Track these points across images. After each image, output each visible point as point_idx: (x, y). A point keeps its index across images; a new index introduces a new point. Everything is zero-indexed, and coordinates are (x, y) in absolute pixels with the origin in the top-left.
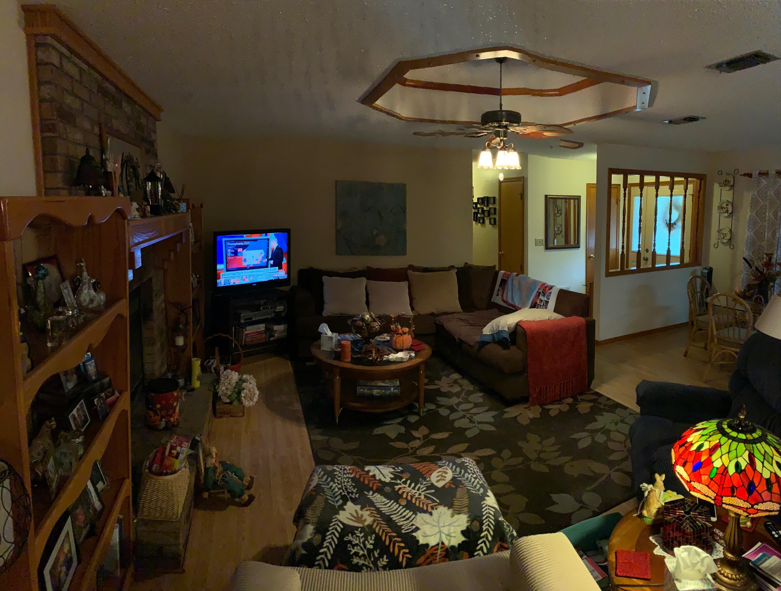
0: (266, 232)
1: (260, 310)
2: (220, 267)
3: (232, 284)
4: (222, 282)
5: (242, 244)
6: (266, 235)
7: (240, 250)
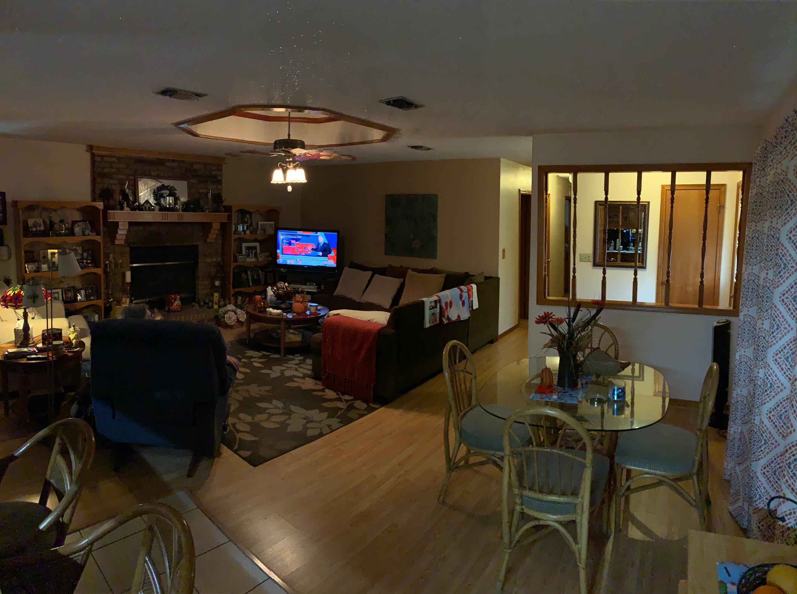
0: (316, 231)
1: (307, 285)
2: (278, 251)
3: (288, 263)
4: (280, 261)
5: (295, 237)
6: (317, 233)
7: (293, 242)
